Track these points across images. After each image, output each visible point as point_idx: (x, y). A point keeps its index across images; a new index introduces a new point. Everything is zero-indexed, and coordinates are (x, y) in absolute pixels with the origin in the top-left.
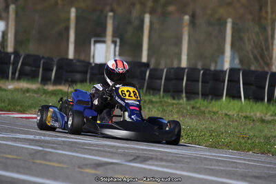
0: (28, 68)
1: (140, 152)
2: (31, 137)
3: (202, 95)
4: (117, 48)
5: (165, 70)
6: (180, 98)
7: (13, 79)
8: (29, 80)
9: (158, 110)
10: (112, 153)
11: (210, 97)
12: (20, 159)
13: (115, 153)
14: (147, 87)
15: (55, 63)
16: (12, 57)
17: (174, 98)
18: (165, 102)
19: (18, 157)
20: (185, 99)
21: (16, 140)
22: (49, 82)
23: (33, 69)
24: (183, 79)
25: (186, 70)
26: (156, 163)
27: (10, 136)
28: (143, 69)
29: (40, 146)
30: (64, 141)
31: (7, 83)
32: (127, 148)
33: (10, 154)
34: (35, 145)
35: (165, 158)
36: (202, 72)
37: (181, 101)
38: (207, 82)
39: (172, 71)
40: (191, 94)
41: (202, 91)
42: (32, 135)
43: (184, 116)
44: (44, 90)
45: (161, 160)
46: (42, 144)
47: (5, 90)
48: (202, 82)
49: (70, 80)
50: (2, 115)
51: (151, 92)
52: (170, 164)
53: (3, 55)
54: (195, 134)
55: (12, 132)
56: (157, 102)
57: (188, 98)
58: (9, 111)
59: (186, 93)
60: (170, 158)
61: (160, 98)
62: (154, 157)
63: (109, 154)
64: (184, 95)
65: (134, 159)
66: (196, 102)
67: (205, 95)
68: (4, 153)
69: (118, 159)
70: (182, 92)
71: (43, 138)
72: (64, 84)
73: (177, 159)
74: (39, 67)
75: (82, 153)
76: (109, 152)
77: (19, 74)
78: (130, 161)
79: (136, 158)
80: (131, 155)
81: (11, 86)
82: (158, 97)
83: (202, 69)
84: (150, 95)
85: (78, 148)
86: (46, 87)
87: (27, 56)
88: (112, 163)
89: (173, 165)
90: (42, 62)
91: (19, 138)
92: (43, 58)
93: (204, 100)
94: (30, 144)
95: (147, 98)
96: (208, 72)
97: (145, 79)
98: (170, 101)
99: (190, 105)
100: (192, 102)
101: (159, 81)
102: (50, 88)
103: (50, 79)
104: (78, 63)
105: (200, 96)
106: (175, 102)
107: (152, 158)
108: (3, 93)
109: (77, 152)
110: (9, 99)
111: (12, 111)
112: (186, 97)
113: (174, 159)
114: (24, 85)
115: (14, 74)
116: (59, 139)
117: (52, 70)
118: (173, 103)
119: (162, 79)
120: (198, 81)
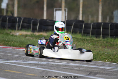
0: (25, 24)
1: (91, 69)
2: (37, 62)
3: (110, 36)
4: (67, 13)
5: (92, 24)
6: (100, 37)
7: (18, 29)
8: (26, 30)
9: (91, 44)
10: (78, 70)
11: (114, 36)
12: (36, 76)
13: (79, 70)
14: (83, 32)
15: (38, 21)
16: (18, 19)
17: (97, 38)
18: (93, 40)
19: (35, 75)
20: (102, 38)
21: (30, 64)
22: (36, 31)
23: (28, 24)
24: (101, 28)
25: (102, 24)
26: (101, 76)
27: (27, 62)
28: (81, 23)
29: (43, 68)
30: (53, 64)
31: (16, 32)
32: (84, 67)
33: (30, 73)
34: (40, 67)
35: (104, 72)
36: (110, 24)
37: (100, 39)
38: (113, 29)
39: (95, 24)
40: (105, 35)
41: (110, 34)
42: (36, 61)
43: (104, 48)
44: (34, 35)
45: (103, 74)
46: (43, 67)
47: (16, 36)
48: (110, 29)
49: (46, 29)
50: (18, 49)
51: (86, 35)
52: (108, 76)
53: (13, 18)
54: (112, 57)
55: (26, 60)
56: (89, 40)
57: (104, 37)
58: (20, 47)
59: (102, 35)
60: (106, 72)
61: (90, 38)
62: (98, 72)
63: (77, 71)
64: (102, 36)
65: (90, 74)
66: (108, 39)
67: (112, 36)
68: (28, 73)
69: (82, 74)
70: (100, 34)
71: (42, 63)
72: (43, 32)
73: (109, 72)
74: (31, 24)
75: (64, 71)
76: (76, 70)
77: (21, 27)
78: (88, 75)
79: (91, 73)
80: (87, 71)
81: (18, 33)
82: (89, 37)
83: (110, 23)
84: (85, 36)
85: (61, 68)
86: (35, 34)
87: (25, 19)
88: (80, 77)
89: (109, 76)
90: (32, 21)
91: (32, 64)
92: (32, 19)
93: (112, 38)
94: (38, 67)
95: (84, 38)
96: (113, 25)
97: (82, 28)
98: (95, 39)
99: (105, 41)
100: (106, 39)
101: (89, 29)
102: (37, 34)
103: (36, 29)
104: (50, 22)
105: (109, 36)
106: (98, 39)
107: (98, 73)
108: (15, 37)
109: (62, 71)
110: (19, 41)
111: (22, 47)
112: (103, 37)
113: (108, 72)
114: (24, 33)
115: (18, 27)
116: (50, 63)
117: (37, 25)
118: (97, 40)
119: (90, 28)
120: (108, 29)
